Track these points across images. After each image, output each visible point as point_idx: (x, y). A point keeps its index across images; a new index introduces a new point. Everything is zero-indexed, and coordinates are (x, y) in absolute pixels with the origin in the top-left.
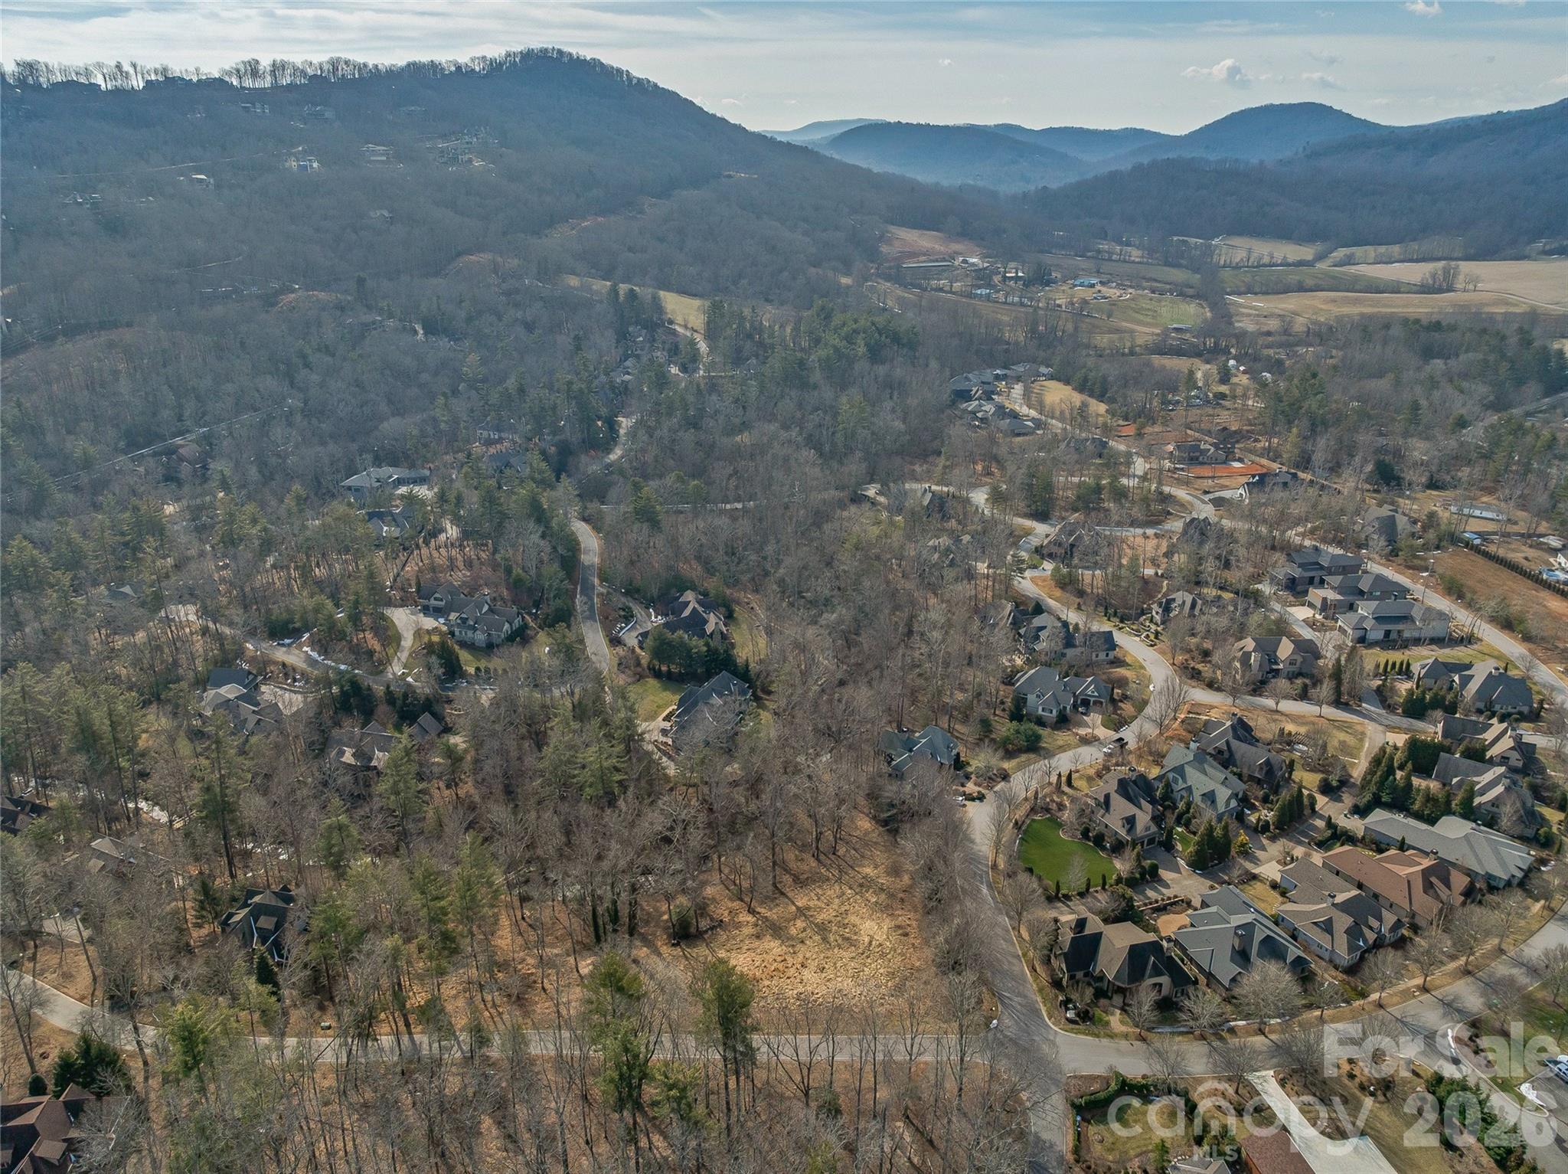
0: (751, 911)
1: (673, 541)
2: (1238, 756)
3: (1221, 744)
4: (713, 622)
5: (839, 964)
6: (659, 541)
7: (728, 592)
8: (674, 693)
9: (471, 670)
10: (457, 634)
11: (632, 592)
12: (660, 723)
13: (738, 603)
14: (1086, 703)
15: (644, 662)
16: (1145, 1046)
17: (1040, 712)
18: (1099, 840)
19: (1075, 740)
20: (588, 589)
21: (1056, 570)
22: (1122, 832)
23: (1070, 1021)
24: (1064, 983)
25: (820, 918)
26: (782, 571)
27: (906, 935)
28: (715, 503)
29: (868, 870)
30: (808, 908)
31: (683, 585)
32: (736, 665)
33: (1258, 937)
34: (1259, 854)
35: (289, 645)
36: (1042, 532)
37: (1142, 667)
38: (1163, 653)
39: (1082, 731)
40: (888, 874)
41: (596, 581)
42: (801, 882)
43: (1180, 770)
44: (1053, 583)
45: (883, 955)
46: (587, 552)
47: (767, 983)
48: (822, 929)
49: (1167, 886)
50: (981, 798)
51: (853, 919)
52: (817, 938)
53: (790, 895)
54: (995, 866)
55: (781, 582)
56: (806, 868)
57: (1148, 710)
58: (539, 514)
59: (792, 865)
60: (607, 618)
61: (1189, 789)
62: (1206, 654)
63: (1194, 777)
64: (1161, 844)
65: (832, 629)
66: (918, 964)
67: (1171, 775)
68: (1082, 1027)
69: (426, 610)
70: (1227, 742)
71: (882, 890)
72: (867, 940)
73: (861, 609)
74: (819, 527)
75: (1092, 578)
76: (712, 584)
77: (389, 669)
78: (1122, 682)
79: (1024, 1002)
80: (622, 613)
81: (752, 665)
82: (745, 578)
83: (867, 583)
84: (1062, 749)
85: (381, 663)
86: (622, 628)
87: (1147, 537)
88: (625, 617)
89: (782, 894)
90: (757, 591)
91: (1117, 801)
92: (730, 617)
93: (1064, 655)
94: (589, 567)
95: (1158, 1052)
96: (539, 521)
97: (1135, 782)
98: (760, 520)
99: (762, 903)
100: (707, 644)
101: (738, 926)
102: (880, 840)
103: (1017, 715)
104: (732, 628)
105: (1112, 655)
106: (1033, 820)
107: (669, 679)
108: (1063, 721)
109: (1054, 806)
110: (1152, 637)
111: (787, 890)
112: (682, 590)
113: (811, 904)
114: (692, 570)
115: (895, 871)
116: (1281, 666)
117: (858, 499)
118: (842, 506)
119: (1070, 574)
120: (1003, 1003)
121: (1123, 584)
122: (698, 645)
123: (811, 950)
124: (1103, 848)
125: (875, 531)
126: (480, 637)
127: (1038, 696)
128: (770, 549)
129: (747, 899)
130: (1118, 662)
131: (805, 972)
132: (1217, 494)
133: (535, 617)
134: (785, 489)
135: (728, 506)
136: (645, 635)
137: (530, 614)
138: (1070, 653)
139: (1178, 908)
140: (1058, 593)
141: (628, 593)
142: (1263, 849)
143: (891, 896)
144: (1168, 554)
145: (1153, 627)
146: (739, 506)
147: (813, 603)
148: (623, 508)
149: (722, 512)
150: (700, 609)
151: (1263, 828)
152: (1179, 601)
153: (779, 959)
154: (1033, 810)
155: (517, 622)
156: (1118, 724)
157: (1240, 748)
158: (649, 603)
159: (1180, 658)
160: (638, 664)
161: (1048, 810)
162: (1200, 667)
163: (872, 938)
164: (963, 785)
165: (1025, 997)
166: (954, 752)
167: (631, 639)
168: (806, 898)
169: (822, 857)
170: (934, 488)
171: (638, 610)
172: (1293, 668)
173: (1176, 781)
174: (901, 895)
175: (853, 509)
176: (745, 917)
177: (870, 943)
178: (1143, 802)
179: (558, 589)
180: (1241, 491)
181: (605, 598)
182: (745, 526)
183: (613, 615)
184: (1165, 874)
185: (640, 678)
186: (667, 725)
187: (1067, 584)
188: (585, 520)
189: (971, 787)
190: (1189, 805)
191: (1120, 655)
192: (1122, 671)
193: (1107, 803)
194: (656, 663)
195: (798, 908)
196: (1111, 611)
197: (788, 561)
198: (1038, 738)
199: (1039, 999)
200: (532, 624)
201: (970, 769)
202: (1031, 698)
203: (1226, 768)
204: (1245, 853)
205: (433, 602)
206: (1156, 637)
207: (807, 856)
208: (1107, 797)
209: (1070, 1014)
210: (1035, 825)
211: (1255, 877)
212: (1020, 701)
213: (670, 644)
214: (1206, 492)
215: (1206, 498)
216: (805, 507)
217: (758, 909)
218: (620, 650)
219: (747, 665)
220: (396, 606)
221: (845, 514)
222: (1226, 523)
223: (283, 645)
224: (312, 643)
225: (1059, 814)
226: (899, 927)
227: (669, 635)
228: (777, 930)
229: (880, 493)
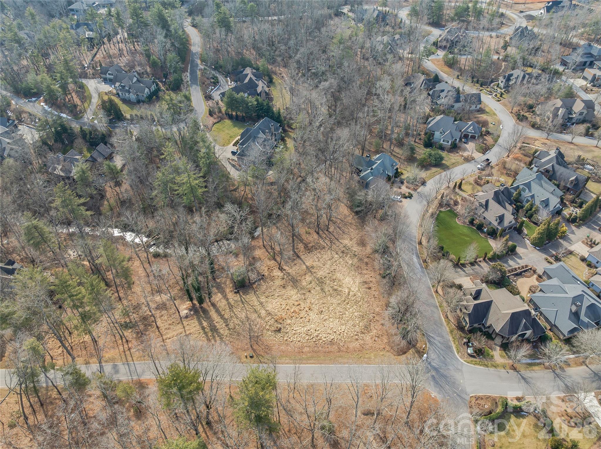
0: (281, 269)
1: (240, 39)
2: (558, 174)
3: (549, 166)
4: (261, 86)
5: (331, 308)
6: (231, 38)
7: (270, 67)
8: (239, 129)
9: (128, 117)
10: (120, 94)
11: (218, 68)
12: (231, 148)
13: (275, 74)
14: (466, 136)
15: (224, 109)
16: (516, 373)
17: (442, 142)
18: (480, 227)
19: (461, 160)
20: (194, 66)
21: (446, 55)
22: (495, 223)
23: (471, 356)
24: (466, 328)
25: (320, 274)
26: (298, 56)
27: (370, 288)
28: (263, 16)
29: (346, 242)
30: (313, 267)
31: (245, 63)
32: (273, 113)
33: (586, 303)
34: (571, 236)
35: (35, 101)
36: (436, 33)
37: (495, 114)
38: (505, 105)
39: (466, 154)
40: (358, 244)
41: (199, 62)
42: (309, 249)
43: (528, 185)
44: (443, 63)
45: (357, 302)
46: (194, 45)
47: (289, 321)
48: (321, 282)
49: (520, 258)
50: (410, 196)
51: (339, 275)
52: (318, 288)
53: (302, 257)
54: (420, 243)
55: (298, 62)
56: (311, 239)
57: (500, 141)
58: (164, 23)
59: (304, 237)
60: (204, 83)
61: (533, 197)
62: (531, 108)
63: (536, 189)
64: (515, 229)
65: (326, 90)
66: (377, 309)
67: (521, 187)
68: (477, 360)
69: (105, 80)
70: (553, 166)
71: (355, 255)
72: (347, 290)
73: (342, 79)
74: (319, 30)
75: (464, 60)
76: (261, 63)
77: (86, 116)
78: (485, 124)
79: (442, 341)
80: (212, 80)
81: (282, 111)
82: (279, 59)
83: (346, 64)
84: (455, 165)
85: (81, 112)
86: (212, 90)
87: (491, 37)
88: (214, 83)
89: (298, 257)
90: (285, 66)
91: (493, 204)
92: (271, 82)
93: (453, 106)
94: (195, 54)
95: (523, 378)
96: (163, 27)
97: (502, 192)
98: (287, 26)
99: (286, 263)
100: (257, 100)
101: (273, 279)
102: (353, 222)
103: (429, 144)
104: (272, 88)
105: (479, 106)
106: (440, 211)
107: (237, 120)
108: (454, 148)
109: (452, 202)
110: (499, 96)
111: (300, 254)
112: (244, 67)
113: (314, 264)
114: (250, 55)
115: (362, 243)
116: (574, 116)
117: (338, 14)
118: (330, 17)
119: (453, 58)
120: (429, 341)
121: (483, 65)
122: (252, 101)
123: (314, 298)
124: (482, 232)
125: (348, 32)
126: (133, 97)
127: (441, 133)
128: (292, 43)
129: (278, 259)
130: (481, 111)
131: (311, 314)
132: (528, 13)
133: (164, 83)
134: (300, 7)
135: (270, 18)
136: (223, 94)
137: (161, 82)
138: (457, 105)
139: (528, 274)
140: (447, 69)
141: (216, 69)
142: (573, 233)
143: (361, 260)
144: (505, 47)
145: (499, 90)
146: (276, 18)
147: (315, 75)
148: (211, 19)
149: (268, 21)
150: (254, 78)
151: (572, 220)
152: (515, 76)
153: (296, 303)
154: (441, 205)
155: (153, 88)
156: (485, 150)
157: (560, 170)
158: (227, 74)
159: (516, 109)
160: (220, 111)
161: (448, 205)
162: (526, 114)
163: (350, 289)
164: (400, 188)
165: (442, 337)
166: (395, 168)
167: (216, 95)
168: (311, 260)
169: (321, 232)
170: (379, 8)
171: (221, 78)
172: (581, 117)
173: (524, 190)
174: (366, 260)
175: (336, 19)
176: (277, 273)
177: (349, 294)
178: (507, 205)
179: (176, 68)
180: (542, 11)
181: (203, 71)
182: (278, 29)
183: (208, 82)
184: (519, 250)
185: (221, 119)
186: (235, 149)
187: (451, 64)
188: (193, 26)
189: (404, 189)
190: (532, 205)
191: (483, 107)
192: (484, 117)
193: (486, 206)
194: (230, 110)
195: (307, 267)
196: (475, 80)
197: (302, 50)
198: (442, 158)
199: (451, 338)
200: (163, 88)
201: (403, 177)
202: (437, 134)
203: (551, 180)
204: (564, 237)
205: (108, 76)
206: (501, 96)
207: (312, 231)
208: (487, 202)
209: (470, 351)
210: (441, 214)
211: (571, 253)
212: (430, 135)
213: (236, 100)
214: (521, 12)
215: (522, 15)
216: (311, 18)
217: (285, 267)
218: (210, 103)
219: (279, 113)
220: (90, 78)
221: (332, 22)
222: (536, 30)
223: (31, 101)
224: (46, 101)
225: (455, 208)
226: (365, 283)
227: (236, 95)
228: (294, 282)
229: (351, 11)
